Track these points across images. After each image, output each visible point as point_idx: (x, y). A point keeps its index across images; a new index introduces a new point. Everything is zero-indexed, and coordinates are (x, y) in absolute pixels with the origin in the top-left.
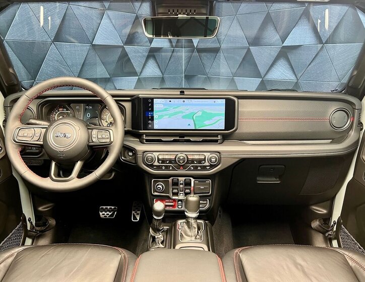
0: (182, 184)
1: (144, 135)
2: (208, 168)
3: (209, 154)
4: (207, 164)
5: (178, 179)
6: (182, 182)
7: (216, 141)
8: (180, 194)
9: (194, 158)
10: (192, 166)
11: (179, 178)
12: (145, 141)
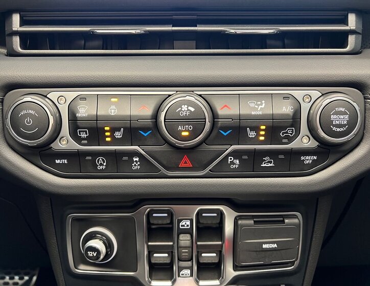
0: (189, 231)
1: (16, 18)
2: (308, 160)
3: (315, 93)
4: (304, 141)
5: (171, 214)
6: (186, 224)
7: (339, 40)
8: (180, 269)
9: (244, 111)
10: (235, 154)
11: (176, 208)
12: (16, 40)
